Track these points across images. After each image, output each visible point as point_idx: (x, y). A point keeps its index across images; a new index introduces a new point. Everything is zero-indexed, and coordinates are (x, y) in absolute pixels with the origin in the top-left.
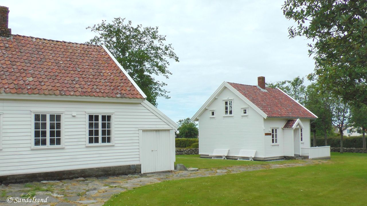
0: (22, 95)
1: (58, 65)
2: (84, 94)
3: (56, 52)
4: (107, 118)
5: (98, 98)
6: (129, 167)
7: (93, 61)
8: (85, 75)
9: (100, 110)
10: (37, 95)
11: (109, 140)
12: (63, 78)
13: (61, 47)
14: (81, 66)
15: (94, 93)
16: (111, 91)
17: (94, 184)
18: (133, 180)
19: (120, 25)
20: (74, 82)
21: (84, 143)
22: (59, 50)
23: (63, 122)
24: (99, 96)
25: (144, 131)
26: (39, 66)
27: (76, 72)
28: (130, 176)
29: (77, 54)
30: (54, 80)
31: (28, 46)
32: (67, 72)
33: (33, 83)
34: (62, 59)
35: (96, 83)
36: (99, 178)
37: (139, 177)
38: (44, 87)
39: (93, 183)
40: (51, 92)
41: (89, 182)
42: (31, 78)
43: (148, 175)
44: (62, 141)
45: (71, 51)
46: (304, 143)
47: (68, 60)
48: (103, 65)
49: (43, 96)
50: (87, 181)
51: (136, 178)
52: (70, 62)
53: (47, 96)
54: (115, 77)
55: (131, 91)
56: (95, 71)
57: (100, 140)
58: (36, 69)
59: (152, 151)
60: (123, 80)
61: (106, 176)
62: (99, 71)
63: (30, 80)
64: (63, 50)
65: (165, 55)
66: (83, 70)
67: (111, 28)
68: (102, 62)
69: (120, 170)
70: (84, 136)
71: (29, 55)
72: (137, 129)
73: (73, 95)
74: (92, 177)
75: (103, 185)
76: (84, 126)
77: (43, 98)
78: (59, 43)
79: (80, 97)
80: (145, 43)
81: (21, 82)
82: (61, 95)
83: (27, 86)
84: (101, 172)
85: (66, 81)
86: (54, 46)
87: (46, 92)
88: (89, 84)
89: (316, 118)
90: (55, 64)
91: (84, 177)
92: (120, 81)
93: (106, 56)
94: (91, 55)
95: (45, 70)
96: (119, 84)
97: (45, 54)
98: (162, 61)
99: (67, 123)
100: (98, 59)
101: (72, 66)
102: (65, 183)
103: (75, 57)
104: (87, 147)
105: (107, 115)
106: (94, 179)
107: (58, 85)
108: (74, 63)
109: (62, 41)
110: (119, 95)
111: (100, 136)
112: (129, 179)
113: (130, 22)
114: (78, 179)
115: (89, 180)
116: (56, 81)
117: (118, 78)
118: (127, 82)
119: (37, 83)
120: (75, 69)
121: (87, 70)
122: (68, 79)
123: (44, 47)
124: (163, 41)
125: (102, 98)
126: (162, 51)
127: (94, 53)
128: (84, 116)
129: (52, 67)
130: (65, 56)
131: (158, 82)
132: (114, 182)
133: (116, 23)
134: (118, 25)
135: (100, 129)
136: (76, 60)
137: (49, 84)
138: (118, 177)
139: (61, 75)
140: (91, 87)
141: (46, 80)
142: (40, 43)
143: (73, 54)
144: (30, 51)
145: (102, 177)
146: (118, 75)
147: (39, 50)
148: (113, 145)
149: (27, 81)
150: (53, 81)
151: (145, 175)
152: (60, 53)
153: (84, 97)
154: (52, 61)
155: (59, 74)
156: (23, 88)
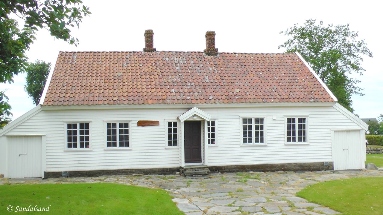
0: (232, 104)
1: (259, 76)
2: (282, 100)
3: (256, 64)
4: (302, 120)
5: (294, 103)
6: (323, 164)
7: (288, 69)
8: (282, 83)
9: (297, 114)
10: (244, 104)
11: (304, 139)
12: (264, 87)
13: (260, 59)
14: (278, 75)
15: (291, 99)
16: (305, 96)
17: (293, 177)
18: (326, 175)
19: (311, 26)
20: (273, 90)
21: (283, 142)
22: (259, 62)
23: (266, 124)
24: (295, 102)
25: (336, 131)
26: (243, 78)
27: (275, 81)
28: (323, 171)
29: (274, 64)
30: (257, 90)
31: (233, 61)
32: (267, 81)
33: (240, 94)
34: (262, 69)
35: (292, 90)
36: (296, 172)
37: (331, 173)
38: (249, 97)
39: (291, 176)
40: (255, 100)
41: (288, 175)
42: (238, 89)
43: (339, 172)
44: (265, 140)
45: (268, 61)
47: (267, 70)
48: (297, 72)
49: (249, 104)
50: (287, 174)
51: (328, 173)
52: (269, 72)
53: (252, 104)
54: (309, 82)
55: (323, 95)
56: (291, 78)
57: (297, 139)
58: (241, 81)
59: (344, 149)
60: (315, 85)
61: (303, 171)
62: (294, 78)
63: (238, 92)
64: (262, 61)
65: (358, 51)
66: (280, 78)
67: (303, 30)
68: (296, 69)
69: (315, 166)
70: (283, 136)
71: (234, 69)
72: (329, 130)
73: (273, 102)
74: (290, 170)
75: (300, 177)
76: (283, 128)
77: (249, 105)
78: (258, 56)
79: (279, 103)
80: (337, 42)
81: (231, 94)
82: (264, 102)
83: (235, 96)
84: (298, 167)
85: (267, 90)
86: (254, 59)
87: (251, 101)
88: (286, 91)
90: (256, 75)
91: (284, 170)
92: (313, 87)
93: (299, 63)
94: (286, 64)
95: (248, 81)
96: (312, 90)
97: (247, 67)
98: (356, 58)
99: (268, 125)
100: (293, 66)
101: (270, 75)
102: (268, 174)
103: (272, 67)
104: (286, 145)
105: (302, 118)
106: (293, 173)
107: (260, 94)
108: (272, 72)
109: (260, 53)
110: (313, 99)
111: (297, 136)
112: (322, 174)
113: (321, 22)
114: (278, 172)
115: (288, 173)
116: (258, 90)
117: (311, 83)
118: (319, 86)
119: (243, 94)
120: (273, 78)
121: (283, 78)
122: (268, 88)
123: (245, 60)
124: (356, 38)
125: (298, 103)
126: (355, 48)
127: (289, 61)
128: (283, 119)
129: (254, 78)
130: (264, 67)
131: (352, 80)
132: (309, 176)
133: (308, 25)
134: (310, 27)
135: (297, 130)
136: (274, 70)
137: (253, 93)
138: (313, 173)
139: (262, 84)
140: (288, 93)
141: (250, 90)
142: (242, 57)
143: (271, 64)
144: (235, 66)
145: (299, 171)
146: (311, 80)
147: (242, 64)
148: (308, 143)
149: (235, 92)
150: (255, 90)
151: (337, 172)
152: (260, 64)
153: (283, 103)
154: (254, 72)
155: (260, 84)
156: (233, 98)
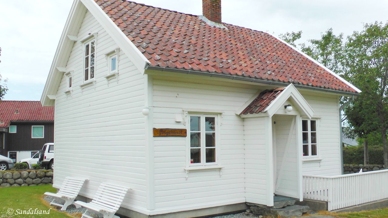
46: (320, 160)
89: (356, 92)
